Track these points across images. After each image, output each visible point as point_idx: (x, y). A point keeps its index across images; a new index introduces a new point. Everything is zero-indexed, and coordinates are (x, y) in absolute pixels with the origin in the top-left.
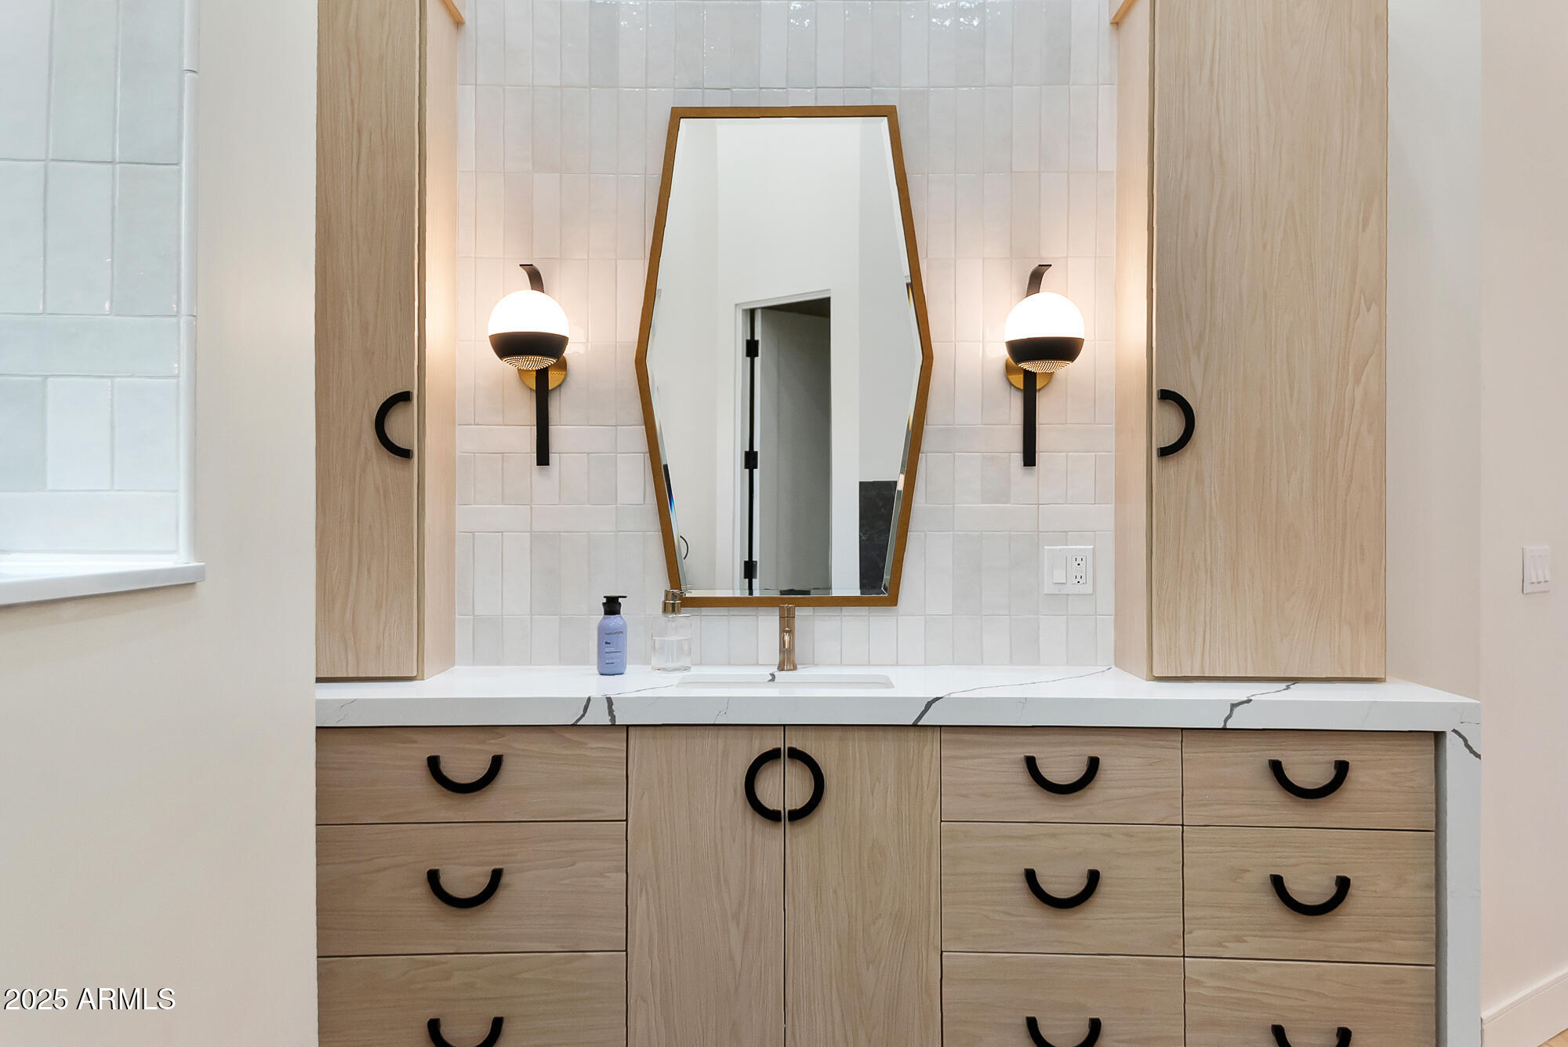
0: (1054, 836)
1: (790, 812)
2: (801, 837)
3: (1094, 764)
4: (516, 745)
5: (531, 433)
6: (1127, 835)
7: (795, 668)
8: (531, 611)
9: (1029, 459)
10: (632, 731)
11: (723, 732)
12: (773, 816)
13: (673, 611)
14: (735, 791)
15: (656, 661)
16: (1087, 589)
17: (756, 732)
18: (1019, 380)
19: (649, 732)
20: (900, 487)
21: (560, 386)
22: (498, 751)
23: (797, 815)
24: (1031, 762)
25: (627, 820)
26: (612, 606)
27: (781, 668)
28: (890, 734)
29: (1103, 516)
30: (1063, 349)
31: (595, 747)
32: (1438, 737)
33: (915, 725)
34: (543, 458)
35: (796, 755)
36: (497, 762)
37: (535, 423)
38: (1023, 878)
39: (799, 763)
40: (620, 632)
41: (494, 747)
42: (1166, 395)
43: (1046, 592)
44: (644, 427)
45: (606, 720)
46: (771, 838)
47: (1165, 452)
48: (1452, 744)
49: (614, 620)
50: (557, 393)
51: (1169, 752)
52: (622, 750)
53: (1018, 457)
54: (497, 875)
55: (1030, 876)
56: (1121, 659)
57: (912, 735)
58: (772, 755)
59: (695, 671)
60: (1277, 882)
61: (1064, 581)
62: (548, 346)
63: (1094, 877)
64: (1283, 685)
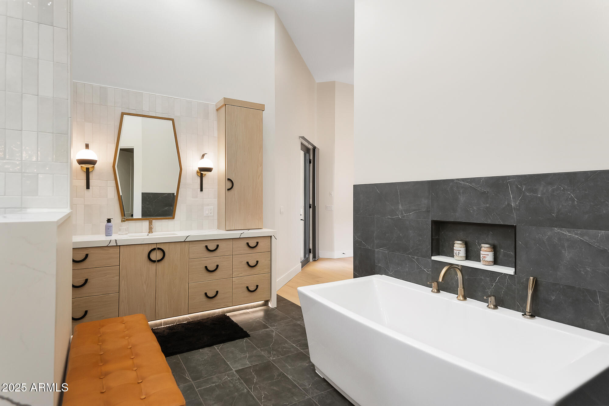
0: (210, 259)
1: (157, 260)
2: (160, 265)
3: (218, 246)
4: (91, 251)
5: (85, 182)
6: (223, 258)
7: (152, 233)
8: (84, 222)
9: (202, 190)
10: (121, 247)
11: (142, 245)
12: (154, 261)
13: (124, 221)
14: (145, 258)
15: (119, 233)
16: (212, 215)
17: (150, 245)
18: (199, 174)
19: (125, 246)
20: (175, 195)
21: (92, 171)
22: (87, 253)
23: (159, 261)
24: (206, 247)
25: (119, 265)
26: (109, 221)
27: (149, 233)
28: (179, 243)
29: (215, 201)
30: (209, 170)
31: (112, 250)
32: (271, 236)
33: (184, 241)
34: (88, 187)
35: (159, 249)
36: (87, 256)
37: (86, 179)
38: (205, 268)
39: (160, 250)
40: (111, 226)
41: (86, 252)
42: (229, 179)
43: (204, 215)
44: (115, 181)
45: (115, 245)
46: (153, 266)
47: (228, 190)
48: (273, 237)
49: (109, 224)
50: (92, 172)
51: (230, 243)
52: (118, 251)
53: (199, 190)
54: (86, 280)
55: (206, 267)
56: (219, 228)
57: (183, 243)
58: (154, 249)
59: (129, 234)
60: (248, 263)
61: (208, 213)
62: (93, 162)
63: (217, 266)
64: (248, 230)
